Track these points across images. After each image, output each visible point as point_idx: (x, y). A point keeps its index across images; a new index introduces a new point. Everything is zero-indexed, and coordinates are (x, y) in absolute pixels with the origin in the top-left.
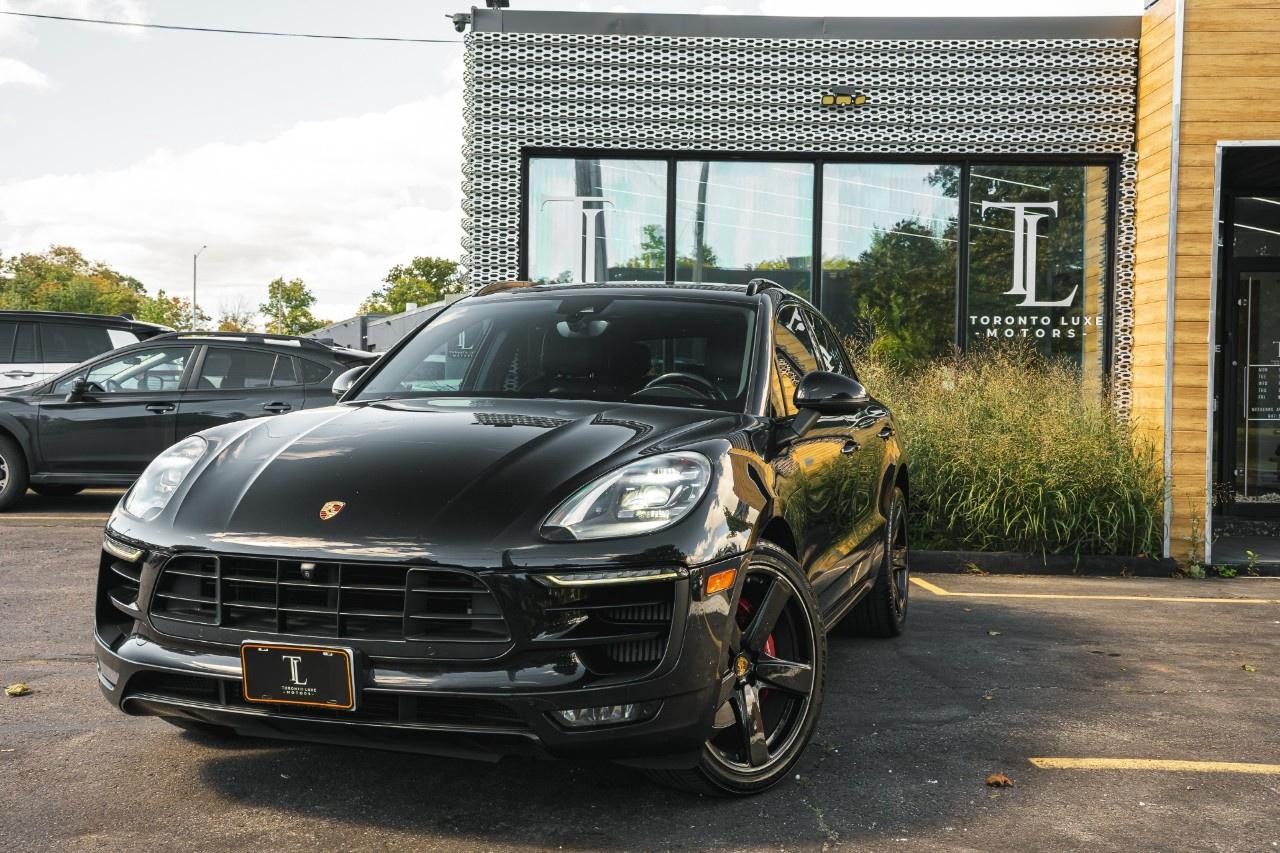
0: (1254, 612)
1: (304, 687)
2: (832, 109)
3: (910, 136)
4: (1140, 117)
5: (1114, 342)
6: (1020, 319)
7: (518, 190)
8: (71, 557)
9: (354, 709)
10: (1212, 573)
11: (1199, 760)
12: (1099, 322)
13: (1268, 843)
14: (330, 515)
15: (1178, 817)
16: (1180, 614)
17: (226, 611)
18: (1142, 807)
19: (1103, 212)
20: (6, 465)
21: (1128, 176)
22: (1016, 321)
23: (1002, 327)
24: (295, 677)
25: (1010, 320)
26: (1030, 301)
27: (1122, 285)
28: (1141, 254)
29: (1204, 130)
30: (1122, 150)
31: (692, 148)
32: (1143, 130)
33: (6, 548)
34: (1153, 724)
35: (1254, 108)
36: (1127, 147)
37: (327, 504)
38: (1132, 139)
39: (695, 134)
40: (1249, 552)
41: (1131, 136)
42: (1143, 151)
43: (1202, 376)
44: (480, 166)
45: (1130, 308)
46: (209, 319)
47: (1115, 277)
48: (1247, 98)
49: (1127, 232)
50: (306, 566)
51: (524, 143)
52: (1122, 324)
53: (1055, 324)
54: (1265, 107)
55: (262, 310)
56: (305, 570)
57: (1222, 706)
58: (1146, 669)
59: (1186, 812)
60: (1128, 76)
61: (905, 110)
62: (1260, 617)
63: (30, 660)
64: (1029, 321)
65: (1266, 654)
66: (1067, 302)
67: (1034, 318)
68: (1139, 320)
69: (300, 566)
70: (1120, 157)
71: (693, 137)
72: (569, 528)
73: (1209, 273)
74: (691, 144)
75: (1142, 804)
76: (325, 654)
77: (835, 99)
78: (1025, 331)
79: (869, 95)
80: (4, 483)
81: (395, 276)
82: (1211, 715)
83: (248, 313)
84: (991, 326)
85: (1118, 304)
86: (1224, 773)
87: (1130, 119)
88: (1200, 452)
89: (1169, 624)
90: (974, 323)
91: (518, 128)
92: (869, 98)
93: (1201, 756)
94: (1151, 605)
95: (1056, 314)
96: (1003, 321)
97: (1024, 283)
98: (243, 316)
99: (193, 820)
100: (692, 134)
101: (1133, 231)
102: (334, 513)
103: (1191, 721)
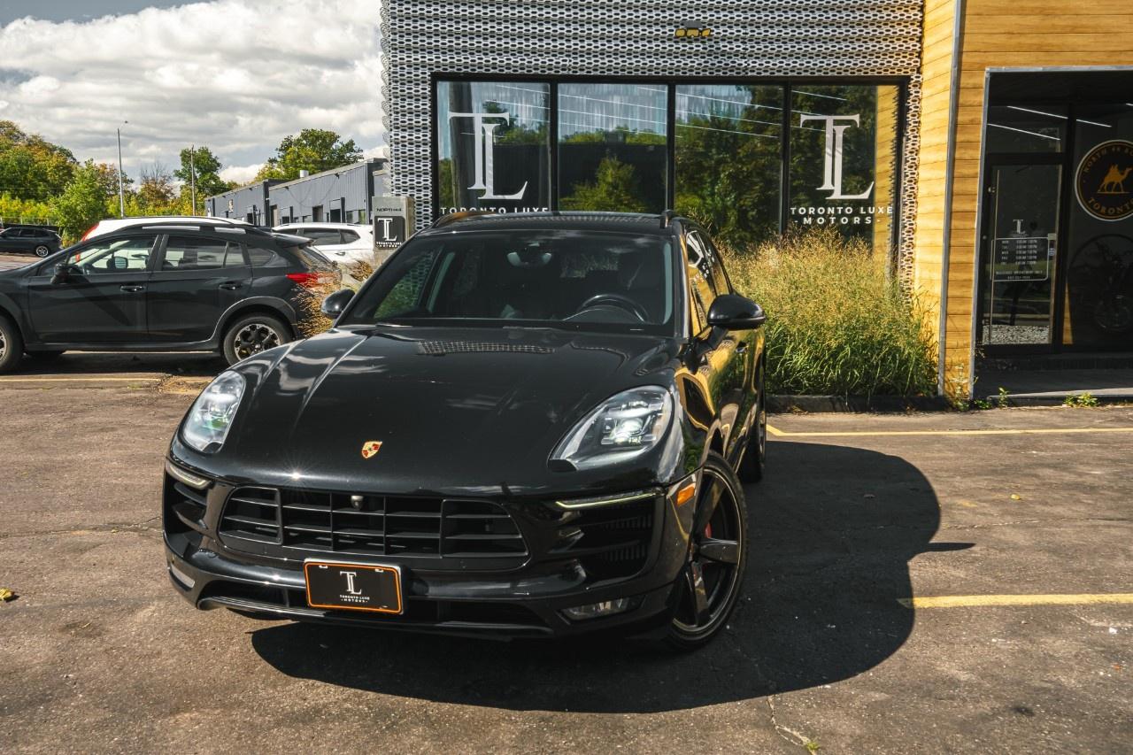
0: (1016, 443)
1: (358, 596)
2: (683, 40)
3: (746, 62)
4: (925, 45)
5: (901, 227)
6: (829, 209)
7: (429, 109)
8: (76, 421)
9: (402, 613)
10: (973, 406)
11: (1021, 594)
12: (889, 210)
13: (1096, 673)
14: (370, 454)
15: (1022, 651)
16: (961, 447)
17: (286, 532)
18: (995, 643)
19: (893, 121)
20: (3, 336)
21: (915, 94)
22: (826, 211)
23: (815, 216)
24: (351, 589)
25: (821, 211)
26: (837, 195)
27: (909, 181)
28: (923, 157)
29: (977, 58)
30: (910, 73)
31: (571, 73)
32: (926, 56)
33: (18, 412)
34: (976, 559)
35: (1014, 41)
36: (914, 70)
37: (366, 444)
38: (918, 64)
39: (573, 61)
40: (1001, 389)
41: (917, 62)
42: (927, 73)
43: (970, 255)
44: (397, 88)
45: (914, 200)
46: (132, 182)
47: (903, 175)
48: (1009, 33)
49: (913, 139)
50: (354, 498)
51: (432, 69)
52: (907, 214)
53: (856, 213)
54: (1023, 40)
55: (176, 175)
56: (355, 501)
57: (1021, 538)
58: (954, 504)
59: (1028, 646)
60: (916, 12)
61: (741, 40)
62: (1021, 448)
63: (75, 530)
64: (836, 211)
65: (1037, 485)
66: (865, 196)
67: (840, 209)
68: (920, 210)
69: (350, 497)
70: (908, 78)
71: (571, 63)
72: (568, 460)
73: (977, 174)
74: (570, 70)
75: (994, 640)
76: (377, 570)
77: (686, 33)
78: (833, 219)
79: (713, 28)
80: (4, 350)
81: (286, 146)
82: (1016, 548)
83: (164, 177)
84: (807, 215)
85: (904, 197)
86: (1044, 606)
87: (917, 48)
88: (966, 313)
89: (957, 458)
90: (793, 213)
91: (428, 57)
92: (713, 31)
93: (1022, 590)
94: (939, 439)
95: (856, 204)
96: (816, 212)
97: (833, 180)
98: (160, 179)
99: (263, 693)
100: (570, 61)
101: (918, 139)
102: (375, 452)
103: (1003, 555)
